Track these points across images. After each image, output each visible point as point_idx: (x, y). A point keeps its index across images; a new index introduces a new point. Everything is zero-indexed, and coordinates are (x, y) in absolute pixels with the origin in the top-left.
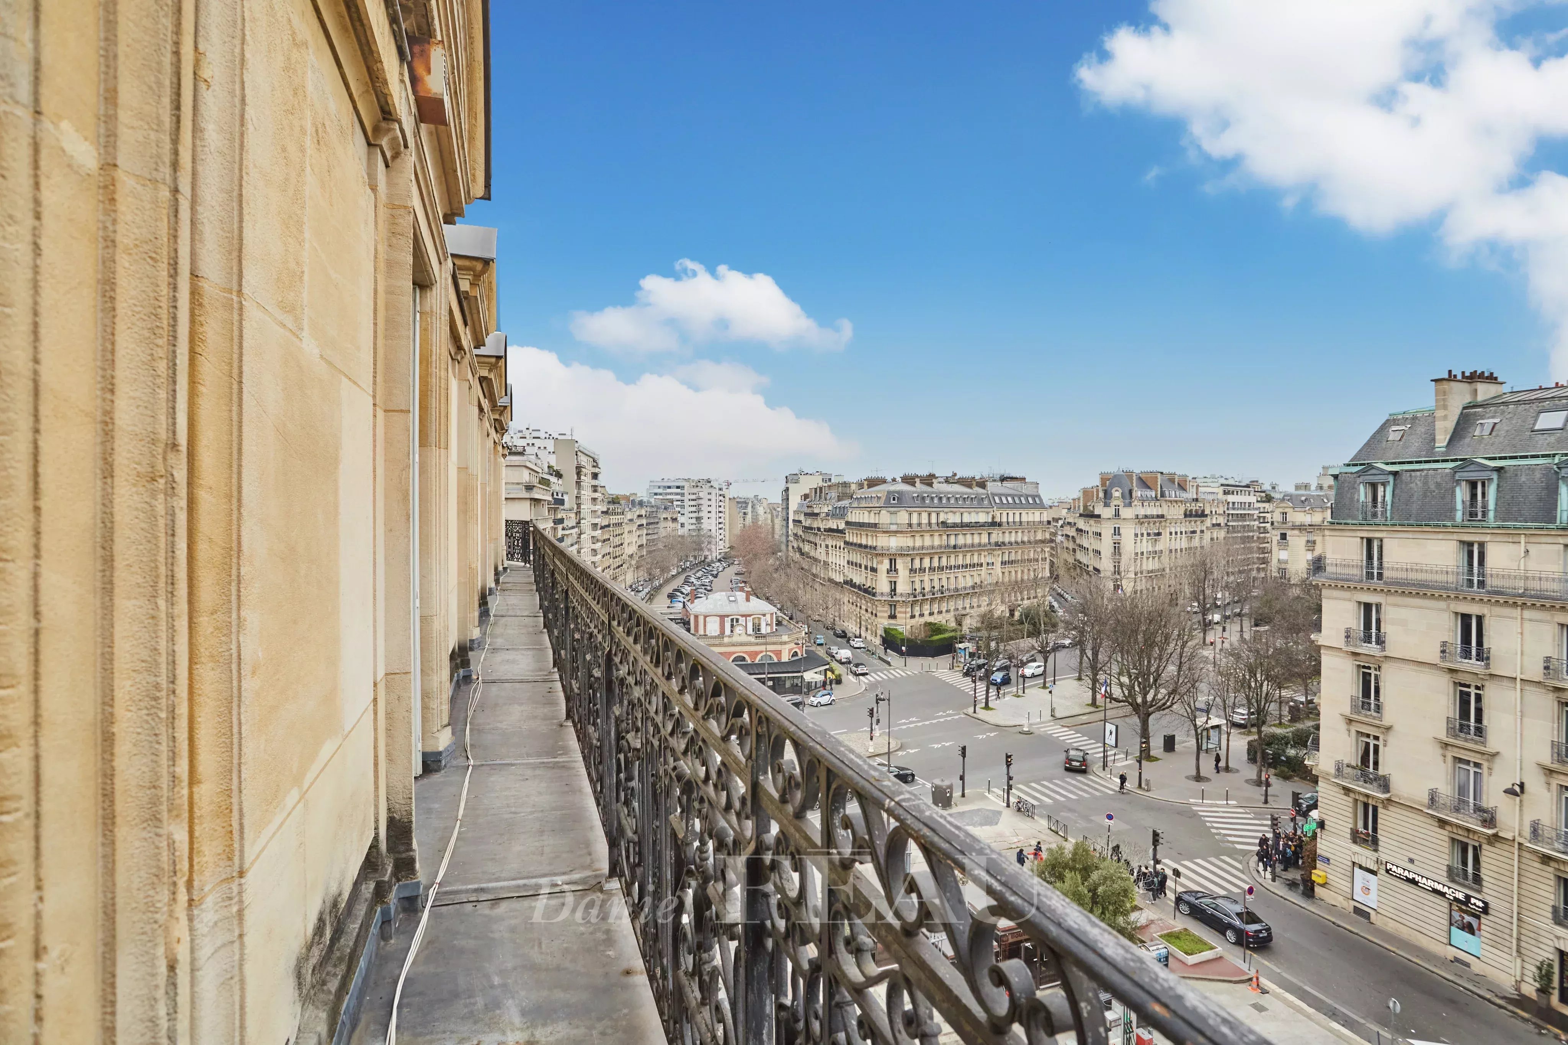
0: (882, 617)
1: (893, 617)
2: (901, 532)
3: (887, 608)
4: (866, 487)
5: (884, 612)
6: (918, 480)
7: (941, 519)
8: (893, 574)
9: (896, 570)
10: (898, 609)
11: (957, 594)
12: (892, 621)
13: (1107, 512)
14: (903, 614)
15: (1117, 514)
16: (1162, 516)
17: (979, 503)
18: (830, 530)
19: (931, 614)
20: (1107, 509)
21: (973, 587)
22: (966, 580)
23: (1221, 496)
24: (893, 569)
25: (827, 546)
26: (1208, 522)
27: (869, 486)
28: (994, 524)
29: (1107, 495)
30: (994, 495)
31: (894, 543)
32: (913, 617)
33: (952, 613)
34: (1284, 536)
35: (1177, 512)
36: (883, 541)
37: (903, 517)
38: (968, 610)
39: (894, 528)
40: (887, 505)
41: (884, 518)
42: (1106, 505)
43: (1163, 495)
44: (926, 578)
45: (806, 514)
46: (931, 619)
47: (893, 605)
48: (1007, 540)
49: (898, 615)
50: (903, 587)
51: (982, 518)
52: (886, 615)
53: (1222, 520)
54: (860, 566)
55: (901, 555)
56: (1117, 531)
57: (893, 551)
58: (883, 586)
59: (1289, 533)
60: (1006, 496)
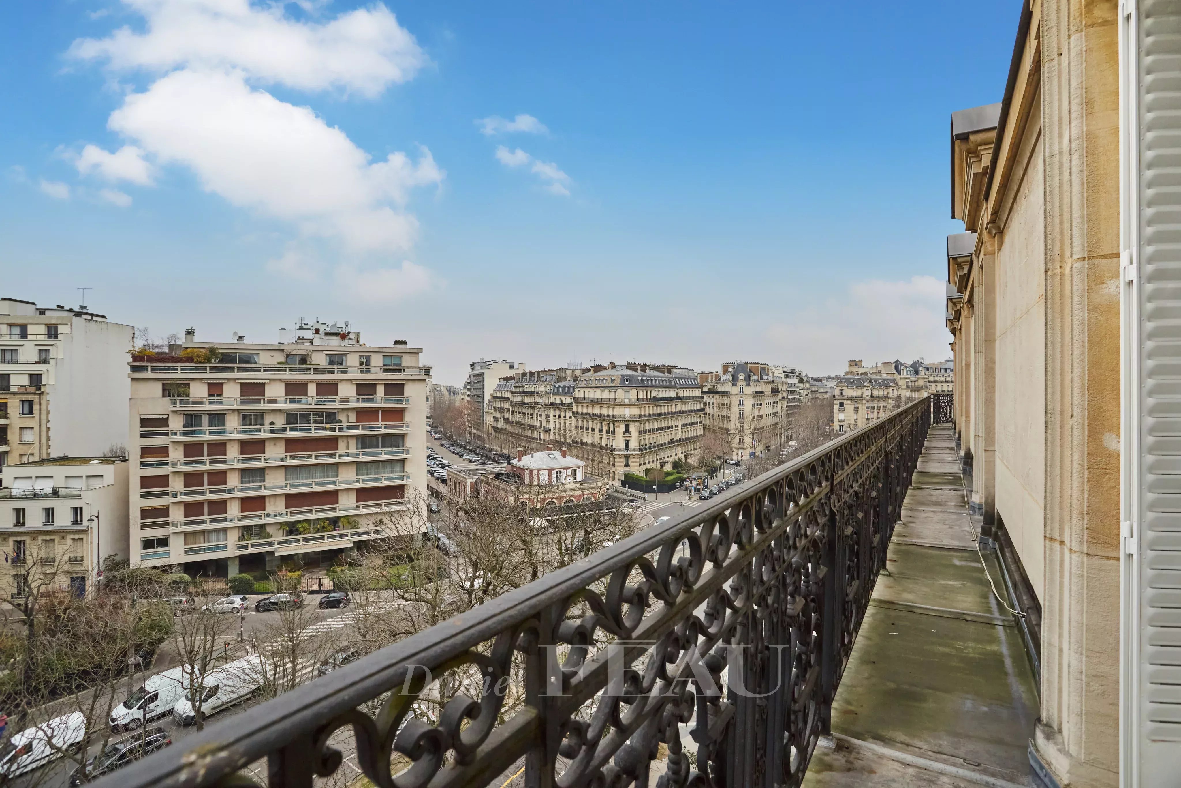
0: (620, 466)
1: (627, 465)
2: (634, 405)
3: (623, 459)
4: (592, 372)
5: (620, 462)
6: (639, 367)
7: (653, 395)
8: (627, 435)
9: (629, 432)
10: (631, 460)
11: (662, 447)
12: (627, 469)
13: (735, 390)
14: (634, 463)
15: (741, 391)
16: (762, 392)
17: (670, 384)
18: (552, 404)
19: (649, 462)
20: (734, 388)
21: (669, 443)
22: (663, 438)
23: (783, 379)
24: (627, 431)
25: (548, 416)
26: (780, 396)
27: (595, 372)
28: (678, 398)
29: (734, 379)
30: (676, 378)
31: (627, 412)
32: (640, 465)
33: (659, 461)
34: (842, 405)
35: (767, 389)
36: (618, 411)
37: (633, 394)
38: (666, 459)
39: (627, 401)
40: (622, 385)
41: (621, 394)
42: (734, 385)
43: (762, 378)
44: (646, 437)
45: (513, 393)
46: (648, 466)
47: (627, 457)
48: (684, 409)
49: (631, 464)
50: (634, 444)
51: (672, 394)
52: (623, 464)
53: (785, 395)
54: (593, 430)
55: (634, 421)
56: (741, 403)
57: (628, 418)
58: (620, 443)
59: (845, 402)
60: (682, 378)
